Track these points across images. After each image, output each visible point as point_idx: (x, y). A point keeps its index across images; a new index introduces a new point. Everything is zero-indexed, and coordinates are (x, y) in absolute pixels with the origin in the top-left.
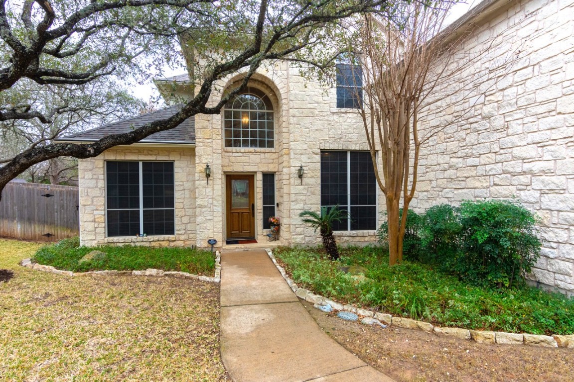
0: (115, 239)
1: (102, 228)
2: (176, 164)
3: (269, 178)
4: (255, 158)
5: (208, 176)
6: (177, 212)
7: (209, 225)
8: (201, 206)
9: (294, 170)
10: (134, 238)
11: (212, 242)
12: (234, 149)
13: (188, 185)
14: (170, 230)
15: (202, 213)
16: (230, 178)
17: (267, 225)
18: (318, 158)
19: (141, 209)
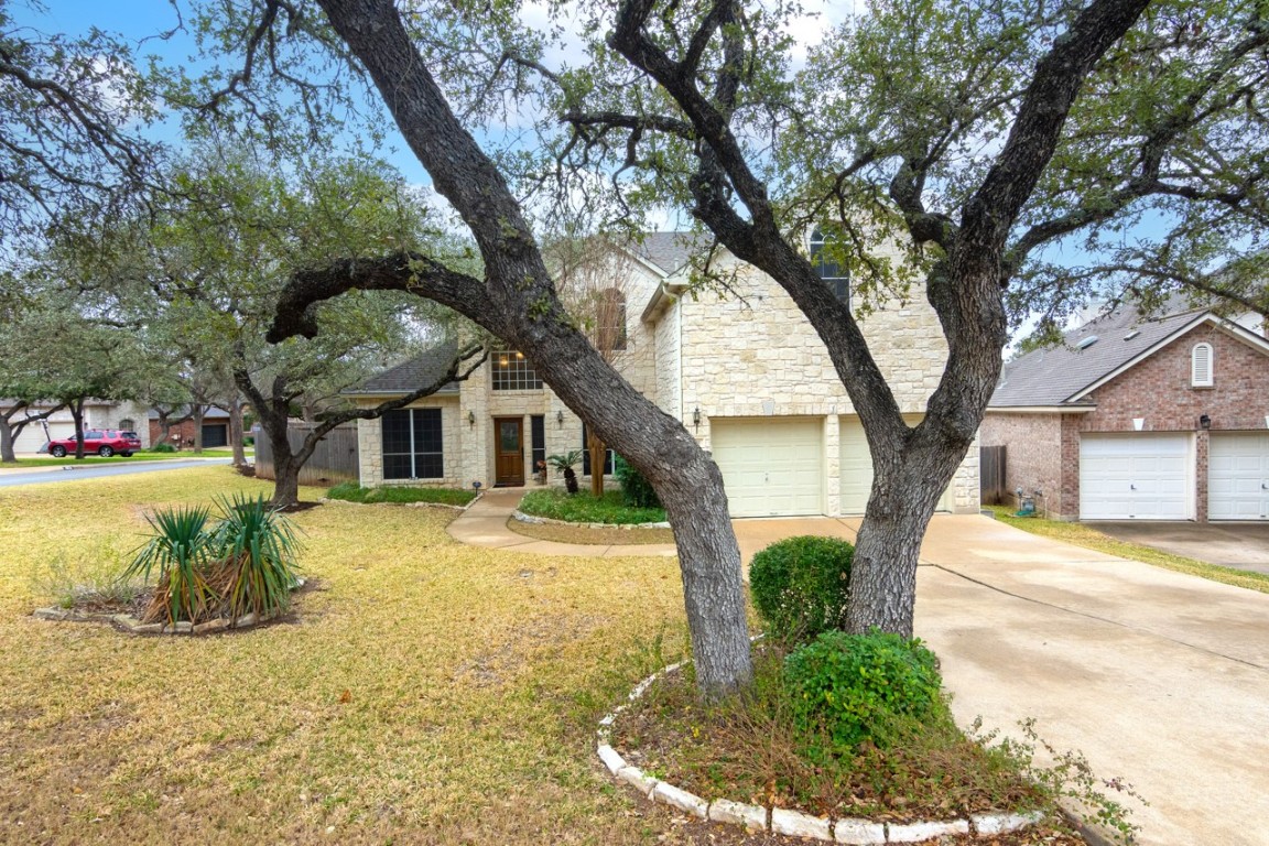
0: (390, 481)
1: (379, 471)
2: (444, 411)
3: (538, 421)
4: (523, 401)
5: (472, 422)
6: (446, 457)
7: (474, 469)
8: (466, 451)
9: (554, 415)
10: (406, 480)
11: (477, 485)
12: (501, 392)
13: (454, 430)
14: (440, 474)
15: (467, 458)
16: (499, 422)
17: (536, 469)
19: (413, 454)
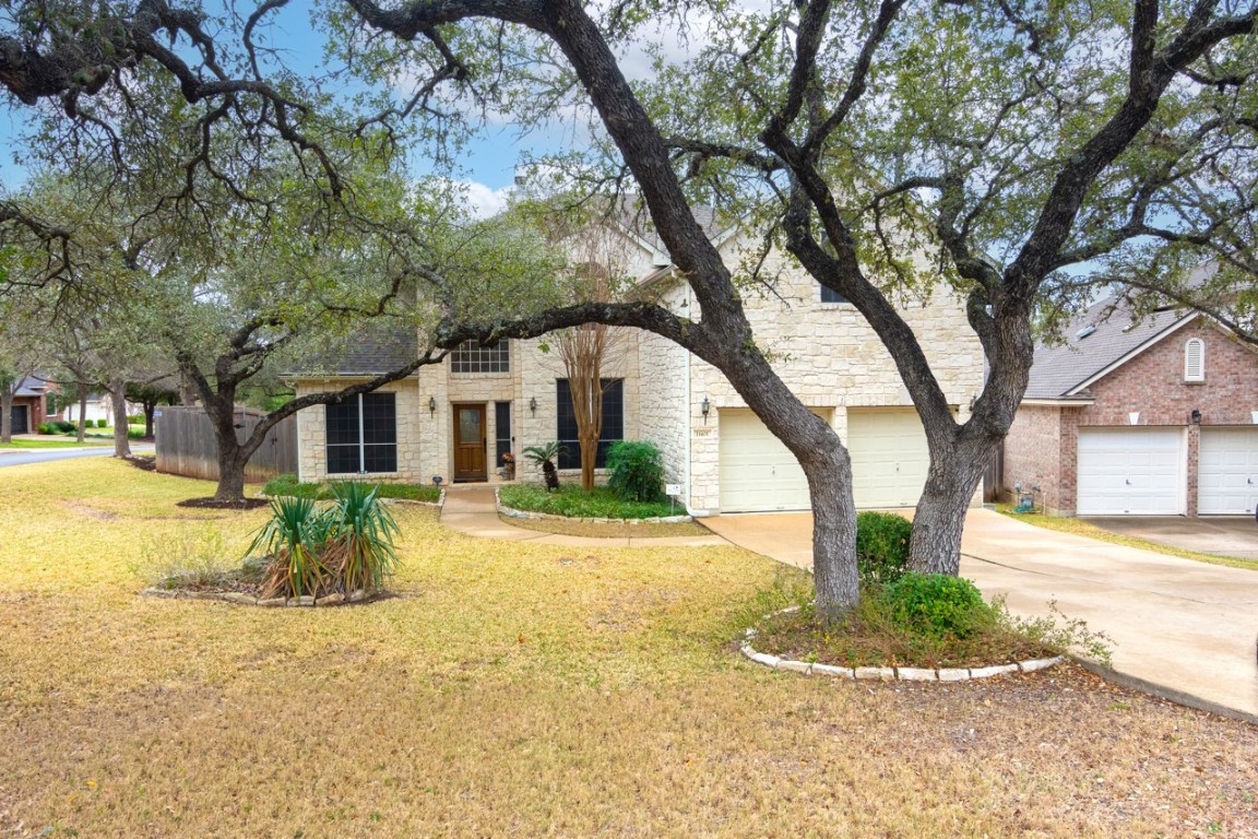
0: (335, 475)
1: (322, 464)
2: (398, 396)
3: (503, 408)
4: (486, 385)
5: (432, 409)
6: (399, 448)
7: (434, 462)
8: (425, 442)
9: (526, 402)
10: (354, 475)
11: (437, 480)
12: (461, 375)
13: (410, 418)
14: (394, 469)
15: (426, 449)
16: (458, 408)
17: (500, 463)
18: (554, 388)
19: (362, 444)
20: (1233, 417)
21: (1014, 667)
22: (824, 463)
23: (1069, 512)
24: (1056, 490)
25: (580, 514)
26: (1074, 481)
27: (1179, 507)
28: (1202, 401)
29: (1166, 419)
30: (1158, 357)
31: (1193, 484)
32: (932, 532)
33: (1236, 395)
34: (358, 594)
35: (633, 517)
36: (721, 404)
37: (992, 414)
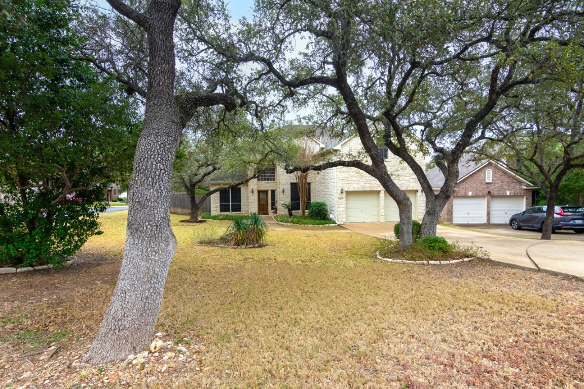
0: (223, 213)
1: (219, 209)
2: (242, 189)
3: (273, 192)
4: (268, 185)
5: (252, 192)
6: (242, 204)
7: (253, 208)
8: (250, 202)
9: (281, 190)
12: (261, 182)
13: (246, 195)
14: (240, 210)
15: (250, 205)
16: (259, 192)
17: (273, 209)
18: (290, 186)
19: (231, 203)
20: (501, 193)
21: (462, 260)
22: (405, 205)
23: (450, 223)
24: (446, 216)
25: (304, 223)
26: (452, 213)
27: (484, 220)
28: (491, 188)
29: (480, 194)
30: (478, 175)
31: (489, 214)
32: (428, 225)
33: (502, 186)
34: (257, 245)
35: (320, 224)
36: (346, 190)
37: (447, 191)
